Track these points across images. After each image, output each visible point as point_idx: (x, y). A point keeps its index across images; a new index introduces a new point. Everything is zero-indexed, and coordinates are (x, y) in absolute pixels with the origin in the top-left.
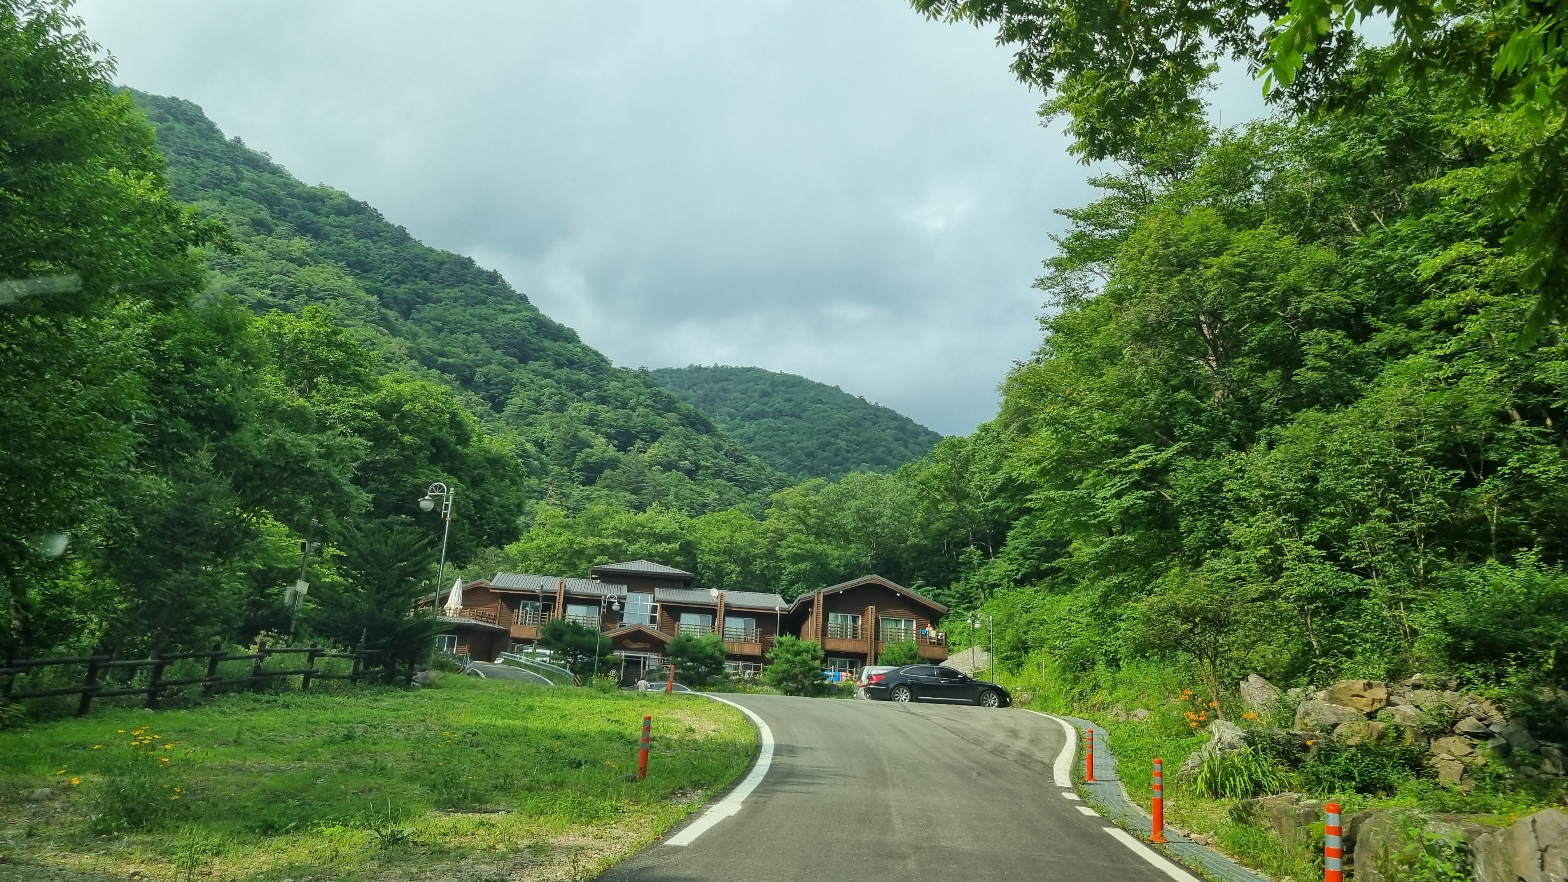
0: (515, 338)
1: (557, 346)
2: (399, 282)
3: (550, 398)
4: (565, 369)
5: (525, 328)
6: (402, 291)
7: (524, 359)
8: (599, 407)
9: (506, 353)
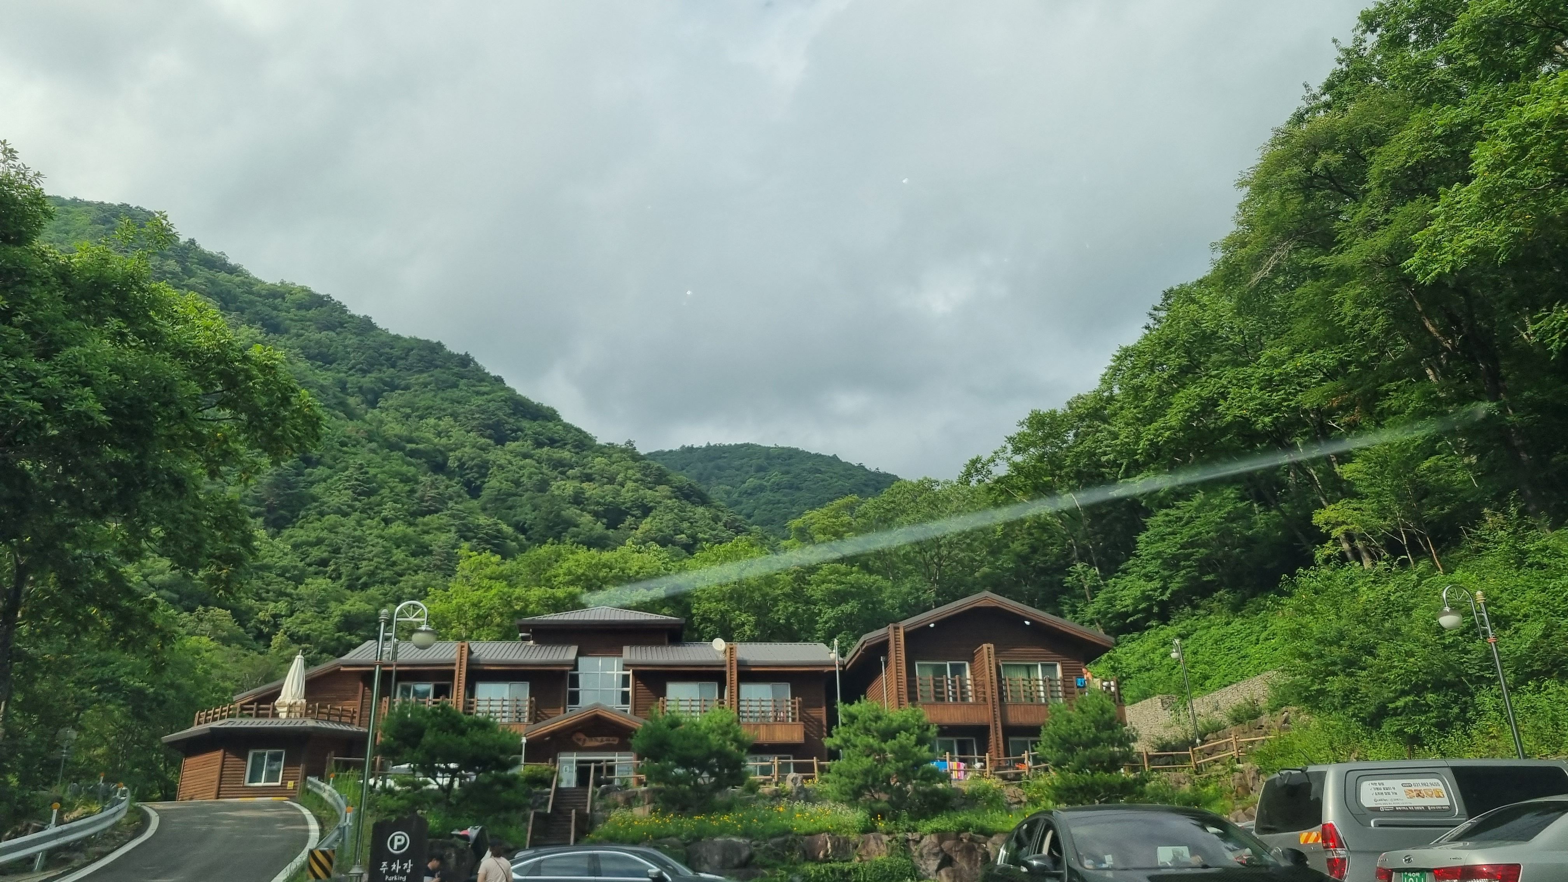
0: (490, 419)
1: (536, 426)
2: (364, 372)
3: (530, 478)
4: (546, 449)
5: (500, 409)
6: (368, 381)
7: (500, 441)
8: (585, 485)
9: (483, 436)
